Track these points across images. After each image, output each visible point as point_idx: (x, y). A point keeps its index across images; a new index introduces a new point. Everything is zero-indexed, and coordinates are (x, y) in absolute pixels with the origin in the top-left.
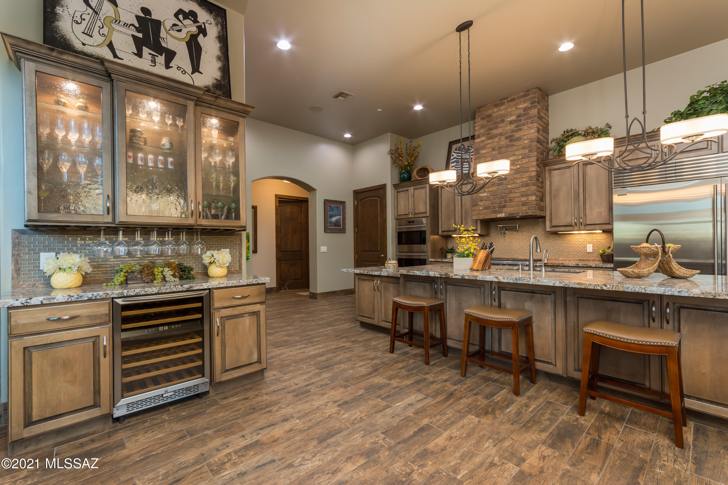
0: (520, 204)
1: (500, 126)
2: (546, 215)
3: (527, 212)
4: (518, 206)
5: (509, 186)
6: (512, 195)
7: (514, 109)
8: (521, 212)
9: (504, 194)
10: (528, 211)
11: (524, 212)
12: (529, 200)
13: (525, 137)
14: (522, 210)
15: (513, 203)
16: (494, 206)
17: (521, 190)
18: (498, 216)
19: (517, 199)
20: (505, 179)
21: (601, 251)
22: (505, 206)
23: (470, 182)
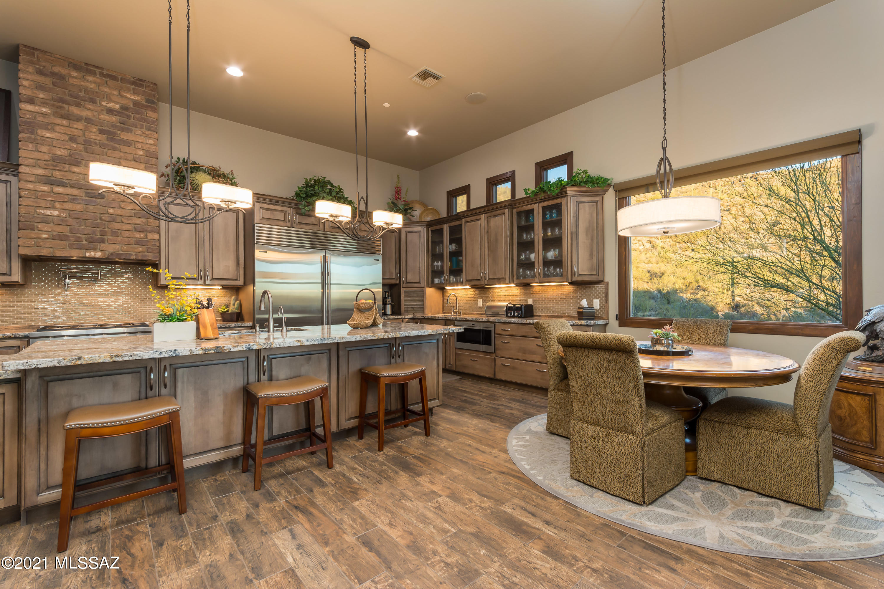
0: (133, 241)
1: (88, 106)
2: (159, 261)
3: (145, 256)
4: (129, 244)
5: (111, 211)
6: (117, 226)
7: (116, 93)
8: (134, 254)
9: (99, 221)
10: (146, 253)
11: (140, 254)
12: (149, 238)
13: (139, 146)
14: (136, 250)
15: (119, 239)
16: (79, 237)
17: (134, 222)
18: (88, 255)
19: (127, 234)
20: (101, 196)
21: (220, 309)
22: (102, 241)
23: (187, 204)
